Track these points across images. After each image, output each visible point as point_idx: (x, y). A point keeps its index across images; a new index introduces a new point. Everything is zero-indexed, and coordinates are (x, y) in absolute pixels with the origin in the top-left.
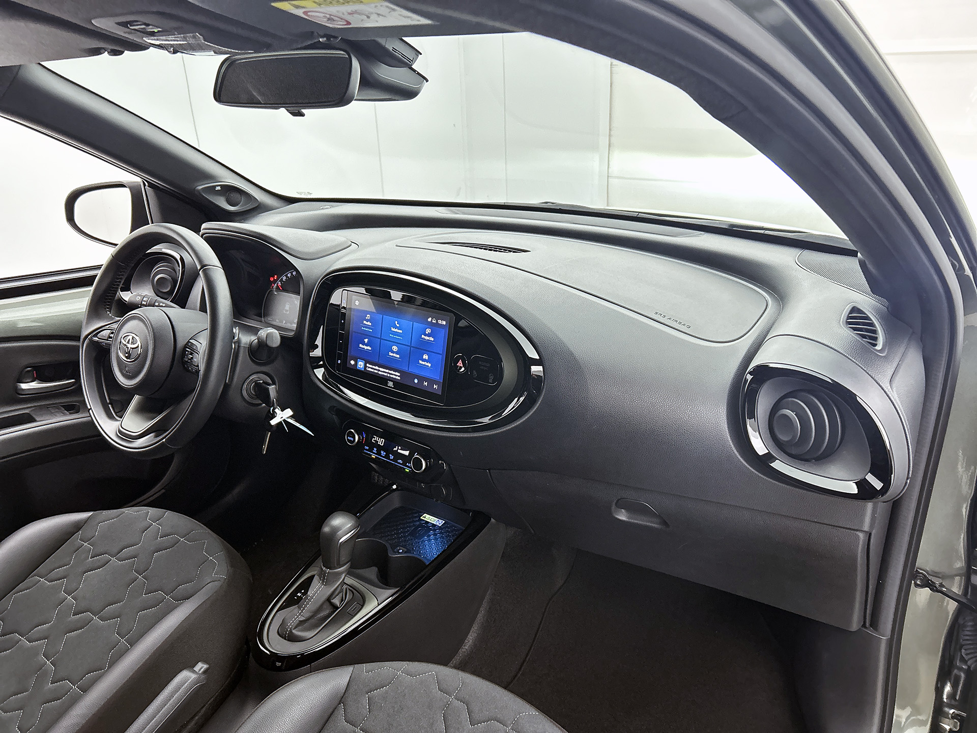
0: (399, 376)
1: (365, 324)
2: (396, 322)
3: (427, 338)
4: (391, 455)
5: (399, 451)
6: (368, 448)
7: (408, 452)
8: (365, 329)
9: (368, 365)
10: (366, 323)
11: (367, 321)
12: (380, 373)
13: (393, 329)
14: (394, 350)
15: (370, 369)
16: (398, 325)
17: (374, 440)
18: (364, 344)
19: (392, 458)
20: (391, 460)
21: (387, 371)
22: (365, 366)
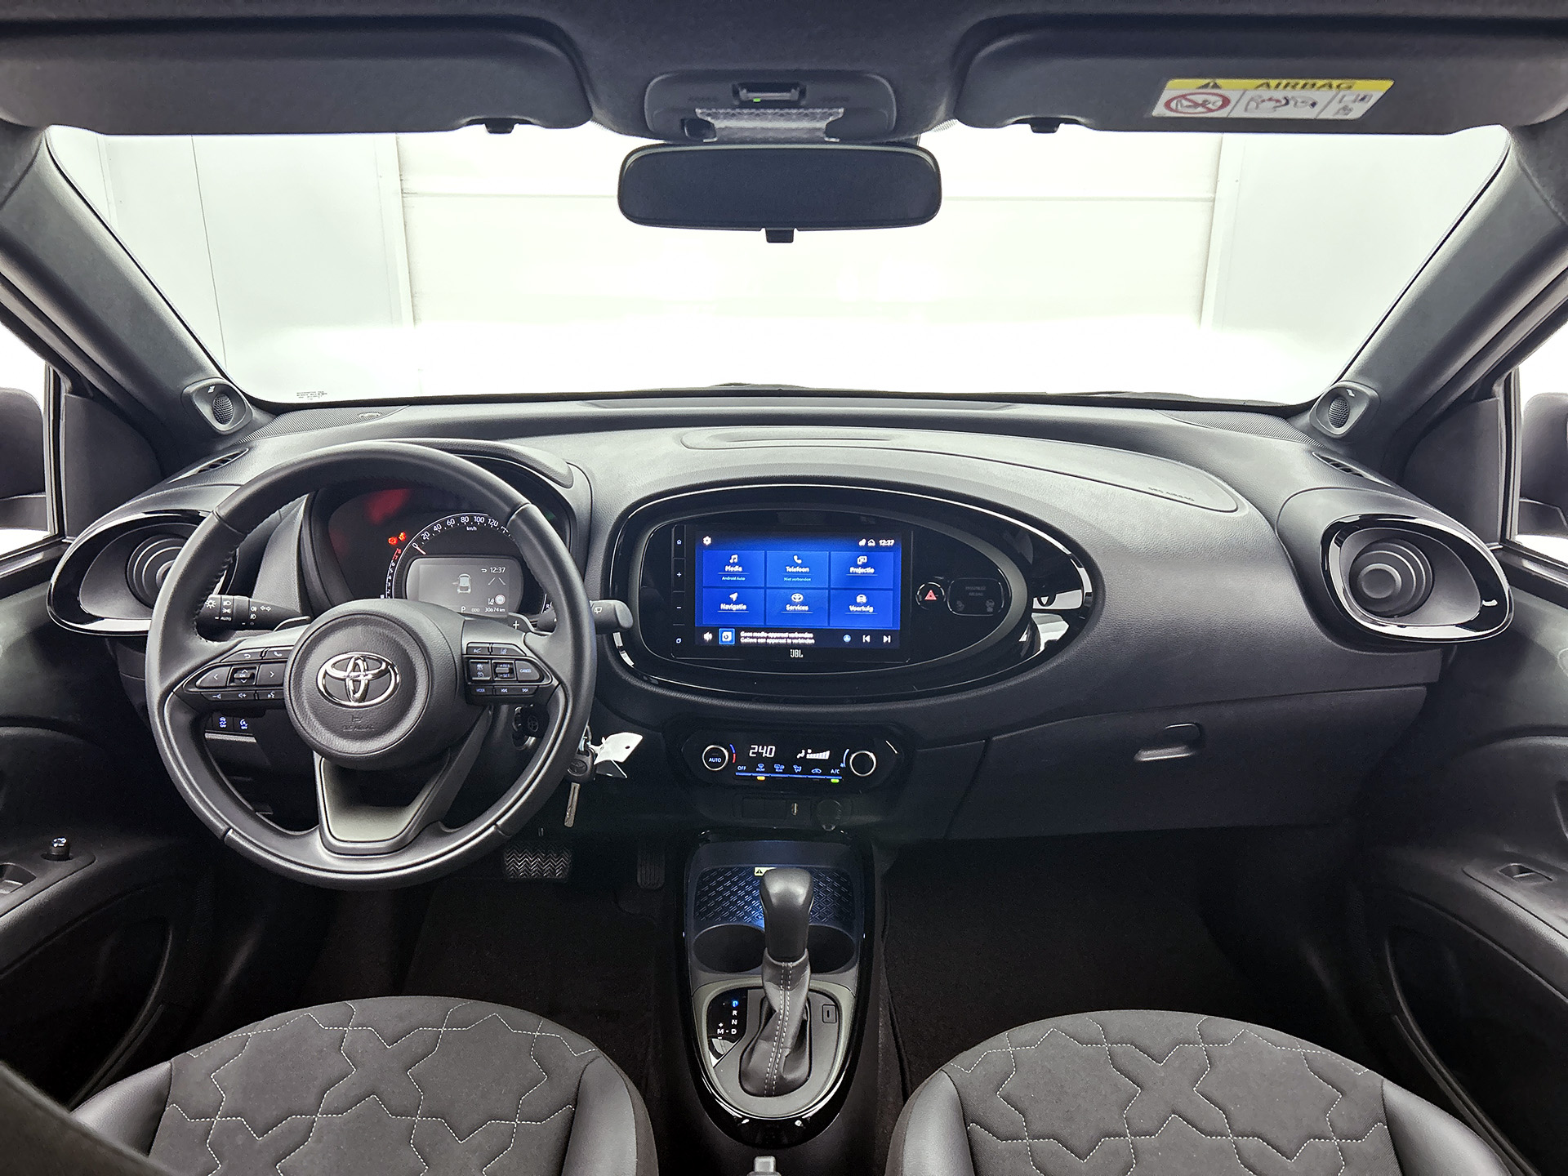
0: (810, 638)
1: (728, 571)
2: (796, 557)
3: (860, 571)
4: (795, 767)
5: (808, 756)
6: (743, 768)
7: (828, 753)
8: (728, 578)
9: (743, 634)
10: (732, 569)
11: (733, 565)
12: (769, 641)
13: (789, 569)
14: (797, 600)
15: (746, 640)
16: (800, 562)
17: (753, 753)
18: (730, 602)
19: (799, 770)
20: (798, 773)
21: (786, 635)
22: (738, 637)
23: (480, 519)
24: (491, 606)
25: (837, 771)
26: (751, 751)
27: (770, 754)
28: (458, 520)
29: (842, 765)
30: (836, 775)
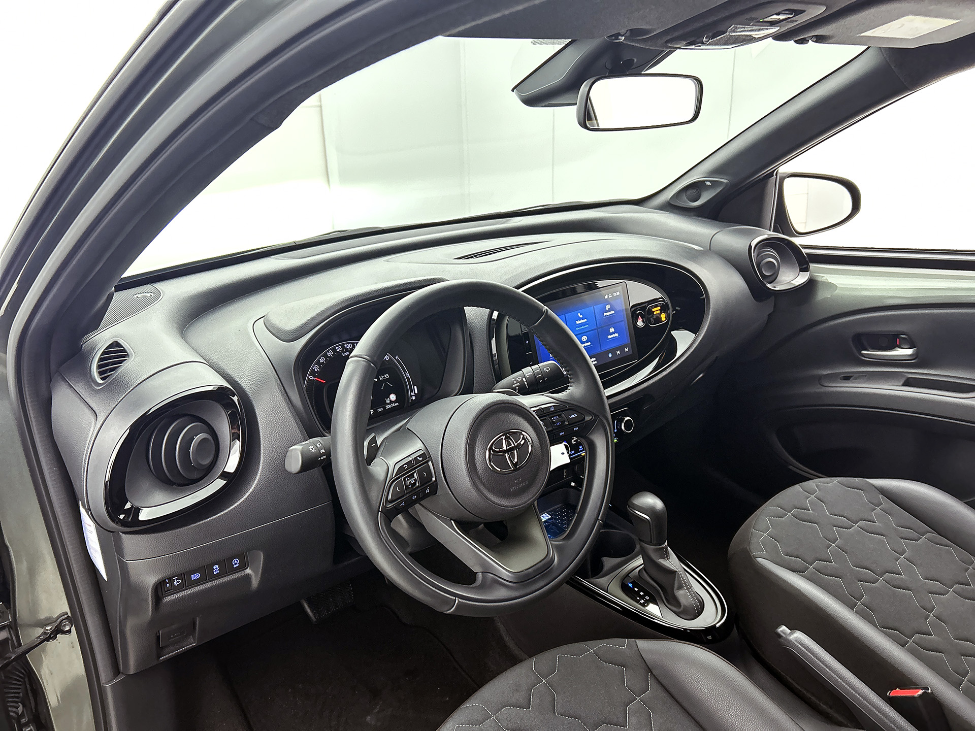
0: (594, 361)
2: (579, 314)
3: (608, 314)
13: (577, 322)
14: (585, 340)
16: (581, 316)
17: (574, 441)
23: (349, 346)
24: (389, 404)
28: (334, 350)
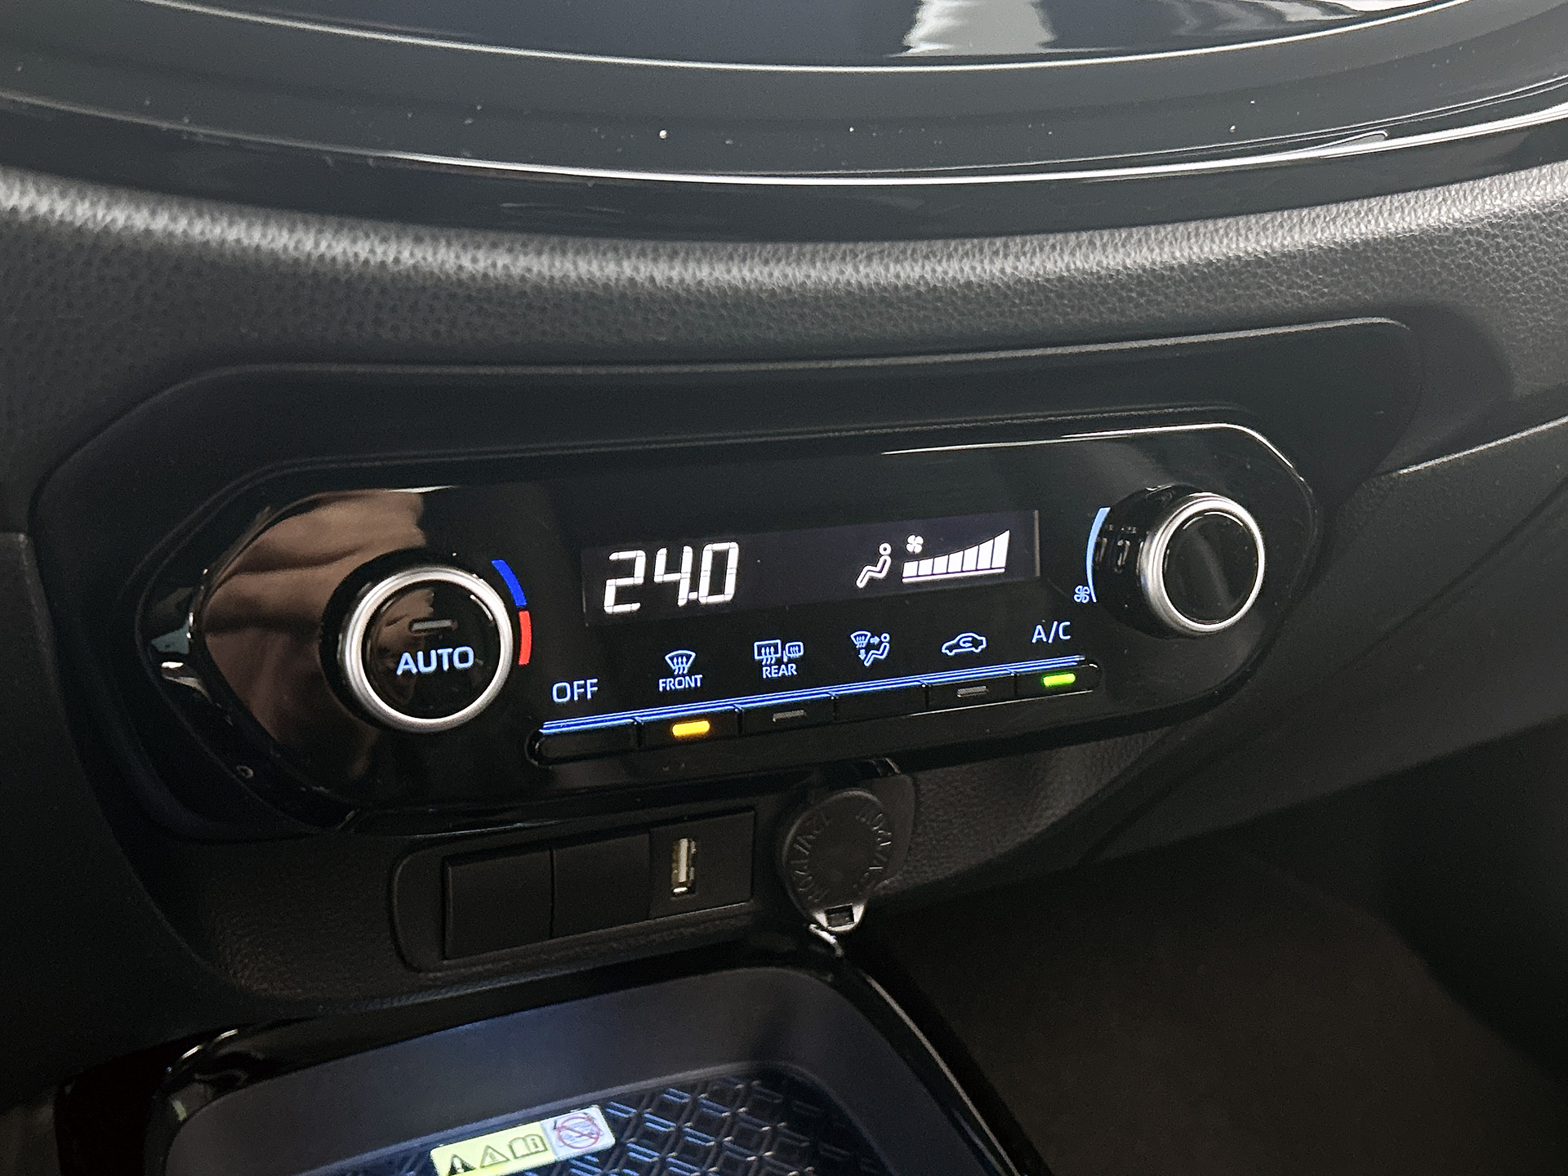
4: (860, 639)
5: (911, 571)
6: (591, 686)
7: (1003, 540)
17: (623, 595)
19: (882, 654)
20: (879, 670)
25: (1059, 628)
26: (611, 586)
27: (717, 587)
29: (1083, 595)
30: (1057, 649)
